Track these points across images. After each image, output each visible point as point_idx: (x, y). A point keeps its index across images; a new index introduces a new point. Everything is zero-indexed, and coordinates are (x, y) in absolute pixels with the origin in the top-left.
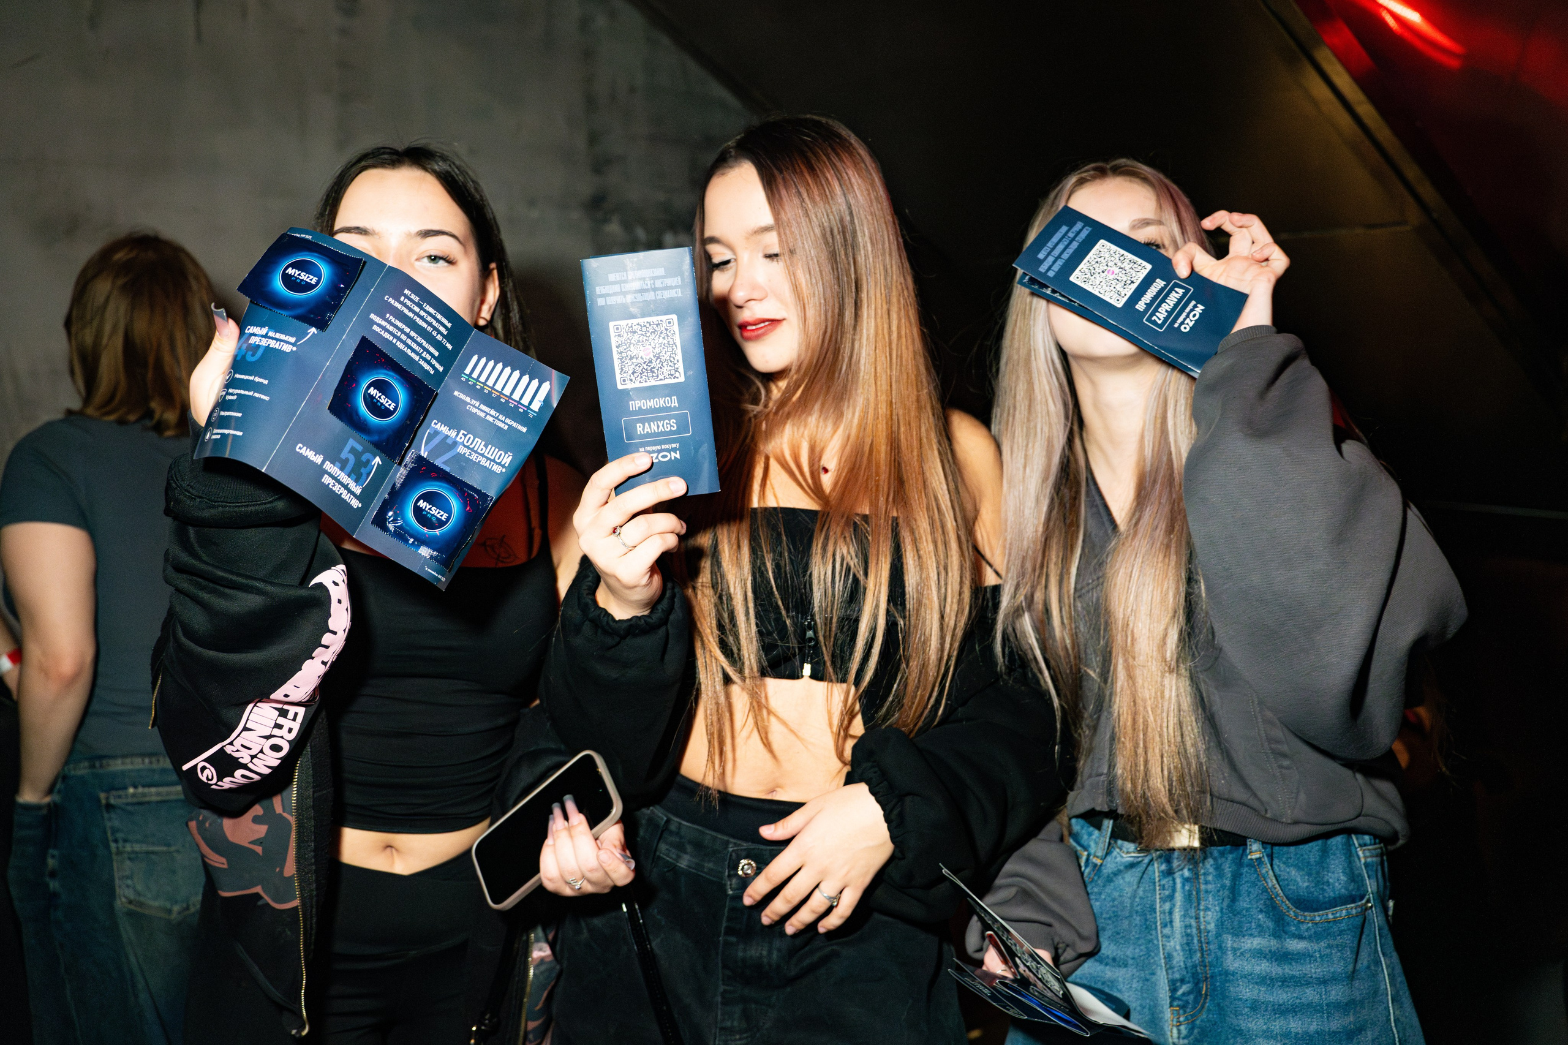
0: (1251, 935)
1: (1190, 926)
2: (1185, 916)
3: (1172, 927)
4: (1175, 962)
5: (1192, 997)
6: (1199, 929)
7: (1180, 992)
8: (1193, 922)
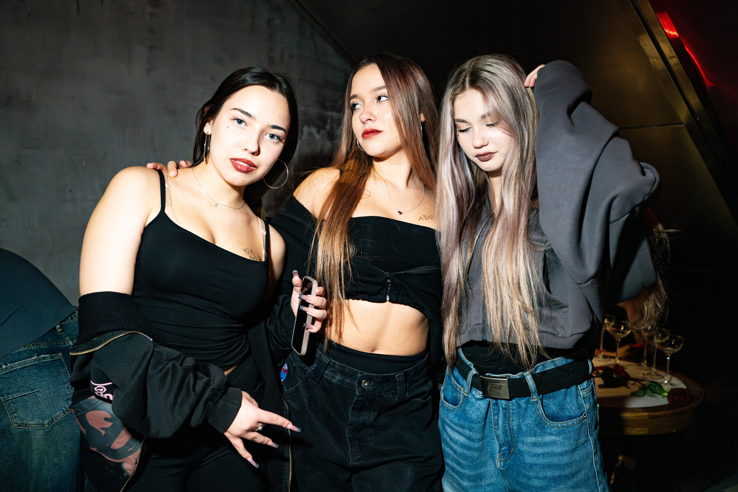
0: (531, 436)
1: (506, 427)
2: (503, 423)
3: (498, 426)
4: (500, 439)
5: (507, 452)
6: (510, 428)
7: (503, 449)
8: (507, 425)
